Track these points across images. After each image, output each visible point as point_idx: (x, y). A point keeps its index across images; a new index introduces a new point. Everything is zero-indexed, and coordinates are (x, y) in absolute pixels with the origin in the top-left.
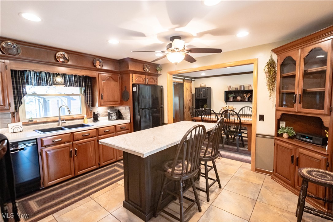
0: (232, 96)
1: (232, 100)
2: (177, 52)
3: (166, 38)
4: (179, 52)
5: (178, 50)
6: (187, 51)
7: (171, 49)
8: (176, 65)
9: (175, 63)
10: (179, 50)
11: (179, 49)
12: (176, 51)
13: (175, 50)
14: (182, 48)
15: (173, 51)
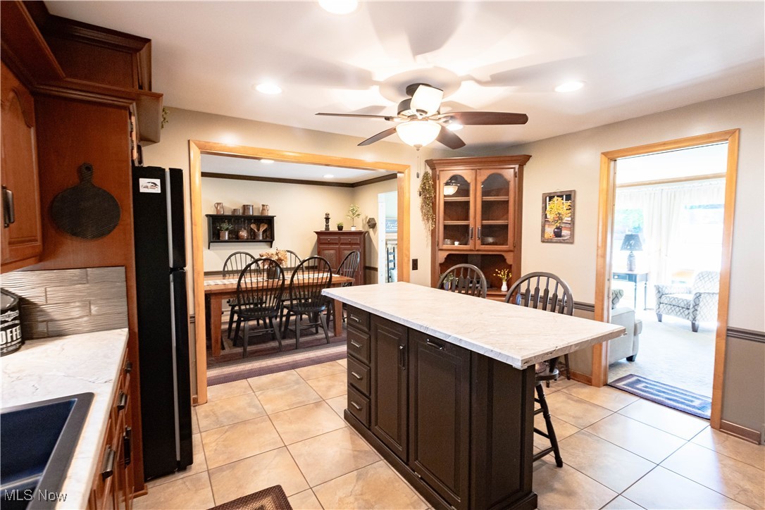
0: (227, 229)
1: (227, 238)
2: (423, 119)
3: (397, 86)
4: (426, 119)
5: (424, 115)
6: (445, 120)
7: (407, 113)
8: (418, 150)
9: (415, 146)
10: (427, 115)
11: (426, 113)
12: (420, 117)
13: (418, 114)
14: (435, 112)
15: (413, 117)
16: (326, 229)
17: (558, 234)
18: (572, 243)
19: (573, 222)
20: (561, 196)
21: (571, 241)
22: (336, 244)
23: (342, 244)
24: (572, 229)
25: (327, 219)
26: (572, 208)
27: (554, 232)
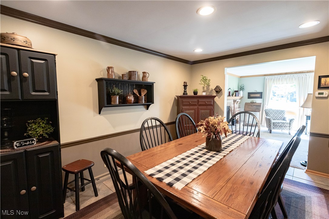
0: (118, 94)
1: (118, 103)
16: (184, 94)
22: (195, 105)
23: (200, 105)
25: (185, 86)
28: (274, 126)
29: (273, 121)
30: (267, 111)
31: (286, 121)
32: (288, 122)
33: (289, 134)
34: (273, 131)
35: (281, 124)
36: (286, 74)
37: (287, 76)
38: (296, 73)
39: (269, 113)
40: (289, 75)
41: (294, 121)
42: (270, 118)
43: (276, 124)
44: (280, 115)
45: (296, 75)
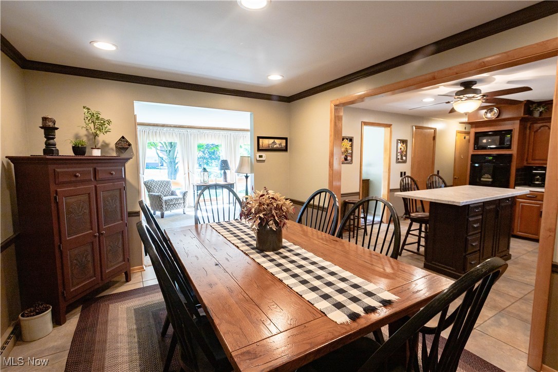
16: (46, 151)
17: (346, 159)
18: (351, 164)
19: (352, 154)
20: (348, 139)
21: (351, 162)
24: (352, 157)
25: (48, 130)
26: (352, 146)
27: (345, 158)
28: (166, 206)
29: (164, 198)
30: (148, 184)
31: (176, 195)
32: (181, 196)
33: (184, 213)
34: (166, 213)
35: (174, 201)
36: (163, 126)
37: (165, 129)
38: (175, 127)
39: (152, 187)
40: (168, 129)
41: (188, 194)
42: (159, 194)
43: (169, 201)
44: (167, 189)
45: (176, 130)
